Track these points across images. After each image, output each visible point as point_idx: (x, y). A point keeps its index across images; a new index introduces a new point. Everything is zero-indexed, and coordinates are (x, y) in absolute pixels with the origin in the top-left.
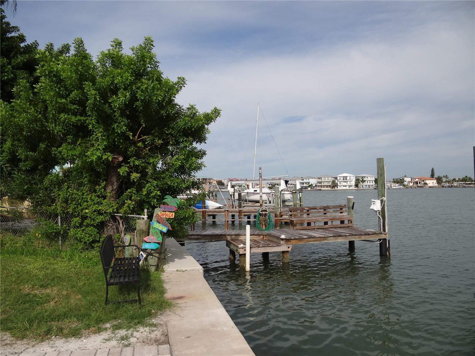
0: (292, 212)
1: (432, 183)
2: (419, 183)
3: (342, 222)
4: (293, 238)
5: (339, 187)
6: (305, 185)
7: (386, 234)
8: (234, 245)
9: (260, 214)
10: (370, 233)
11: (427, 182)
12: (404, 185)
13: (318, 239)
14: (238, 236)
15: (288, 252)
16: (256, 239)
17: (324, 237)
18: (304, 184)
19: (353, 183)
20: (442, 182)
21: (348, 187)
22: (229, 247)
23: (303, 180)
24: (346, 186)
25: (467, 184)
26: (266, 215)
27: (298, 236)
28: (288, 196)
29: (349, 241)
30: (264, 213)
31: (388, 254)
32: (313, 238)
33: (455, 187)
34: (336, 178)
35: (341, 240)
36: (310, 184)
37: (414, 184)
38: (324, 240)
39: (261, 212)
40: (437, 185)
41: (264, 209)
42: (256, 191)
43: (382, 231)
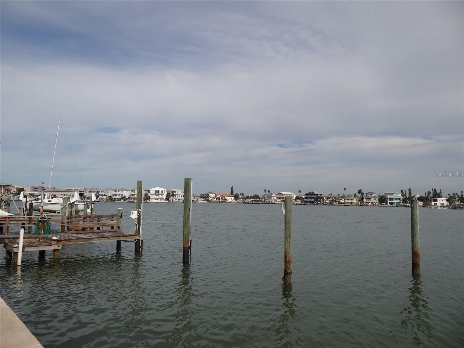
0: (70, 219)
1: (231, 199)
2: (220, 199)
3: (113, 228)
4: (63, 239)
5: (151, 200)
6: (118, 197)
7: (140, 236)
8: (10, 245)
9: (40, 221)
10: (127, 235)
11: (227, 198)
12: (208, 200)
13: (85, 240)
14: (15, 239)
15: (58, 250)
16: (32, 241)
17: (90, 238)
18: (117, 195)
19: (164, 197)
20: (239, 198)
21: (159, 200)
22: (6, 248)
23: (116, 191)
24: (157, 199)
25: (256, 201)
26: (45, 222)
27: (67, 238)
28: (81, 207)
29: (117, 241)
30: (43, 220)
31: (141, 250)
32: (81, 239)
33: (248, 203)
34: (149, 191)
35: (104, 240)
36: (123, 196)
37: (217, 199)
38: (90, 240)
39: (41, 219)
40: (234, 201)
41: (43, 217)
42: (50, 201)
43: (137, 233)
